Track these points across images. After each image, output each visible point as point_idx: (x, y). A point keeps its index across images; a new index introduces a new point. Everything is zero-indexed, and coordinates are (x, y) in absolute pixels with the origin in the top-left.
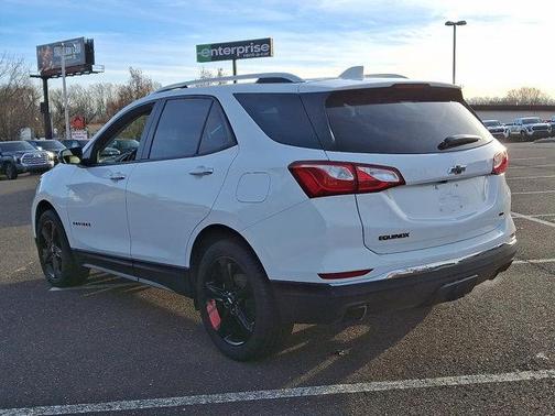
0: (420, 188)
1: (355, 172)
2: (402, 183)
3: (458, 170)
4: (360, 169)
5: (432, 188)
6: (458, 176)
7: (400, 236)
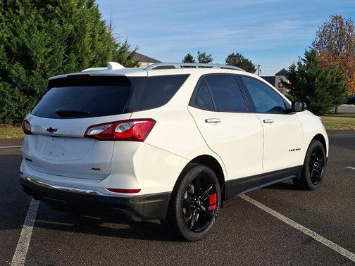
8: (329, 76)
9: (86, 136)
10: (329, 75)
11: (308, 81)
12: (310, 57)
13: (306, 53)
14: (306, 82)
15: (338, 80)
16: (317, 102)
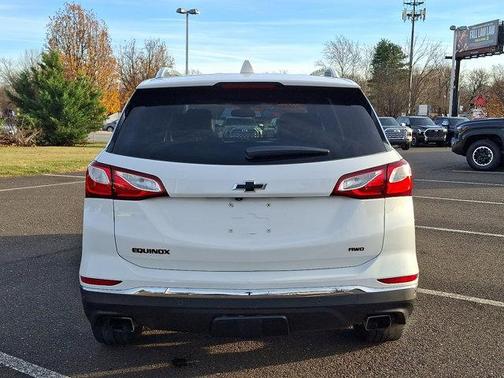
0: (210, 203)
1: (112, 176)
2: (164, 194)
3: (250, 187)
4: (120, 174)
5: (226, 204)
6: (250, 194)
7: (158, 252)
8: (80, 91)
9: (336, 193)
10: (80, 88)
11: (53, 97)
12: (50, 62)
13: (44, 56)
14: (49, 98)
15: (93, 96)
16: (66, 126)
